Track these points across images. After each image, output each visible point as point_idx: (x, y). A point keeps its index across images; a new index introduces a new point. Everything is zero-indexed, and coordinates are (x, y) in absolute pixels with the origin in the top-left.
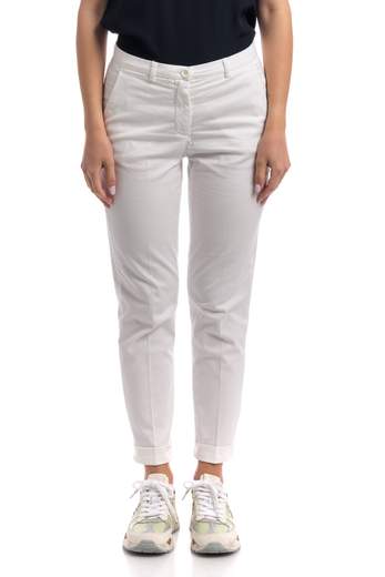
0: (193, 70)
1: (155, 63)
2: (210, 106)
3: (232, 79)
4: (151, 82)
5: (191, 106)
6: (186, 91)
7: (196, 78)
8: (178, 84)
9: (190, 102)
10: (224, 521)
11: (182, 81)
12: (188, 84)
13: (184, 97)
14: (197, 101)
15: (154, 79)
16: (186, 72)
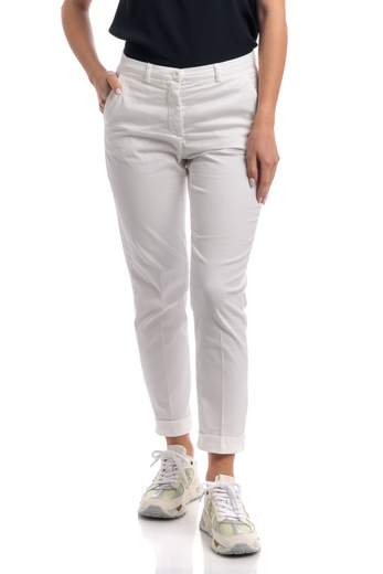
0: (183, 72)
1: (150, 65)
2: (201, 109)
3: (222, 84)
4: (146, 83)
5: (182, 107)
6: (177, 92)
7: (186, 80)
8: (169, 85)
9: (180, 103)
10: (245, 521)
11: (173, 82)
12: (179, 85)
13: (175, 97)
14: (188, 102)
15: (149, 80)
16: (177, 74)
